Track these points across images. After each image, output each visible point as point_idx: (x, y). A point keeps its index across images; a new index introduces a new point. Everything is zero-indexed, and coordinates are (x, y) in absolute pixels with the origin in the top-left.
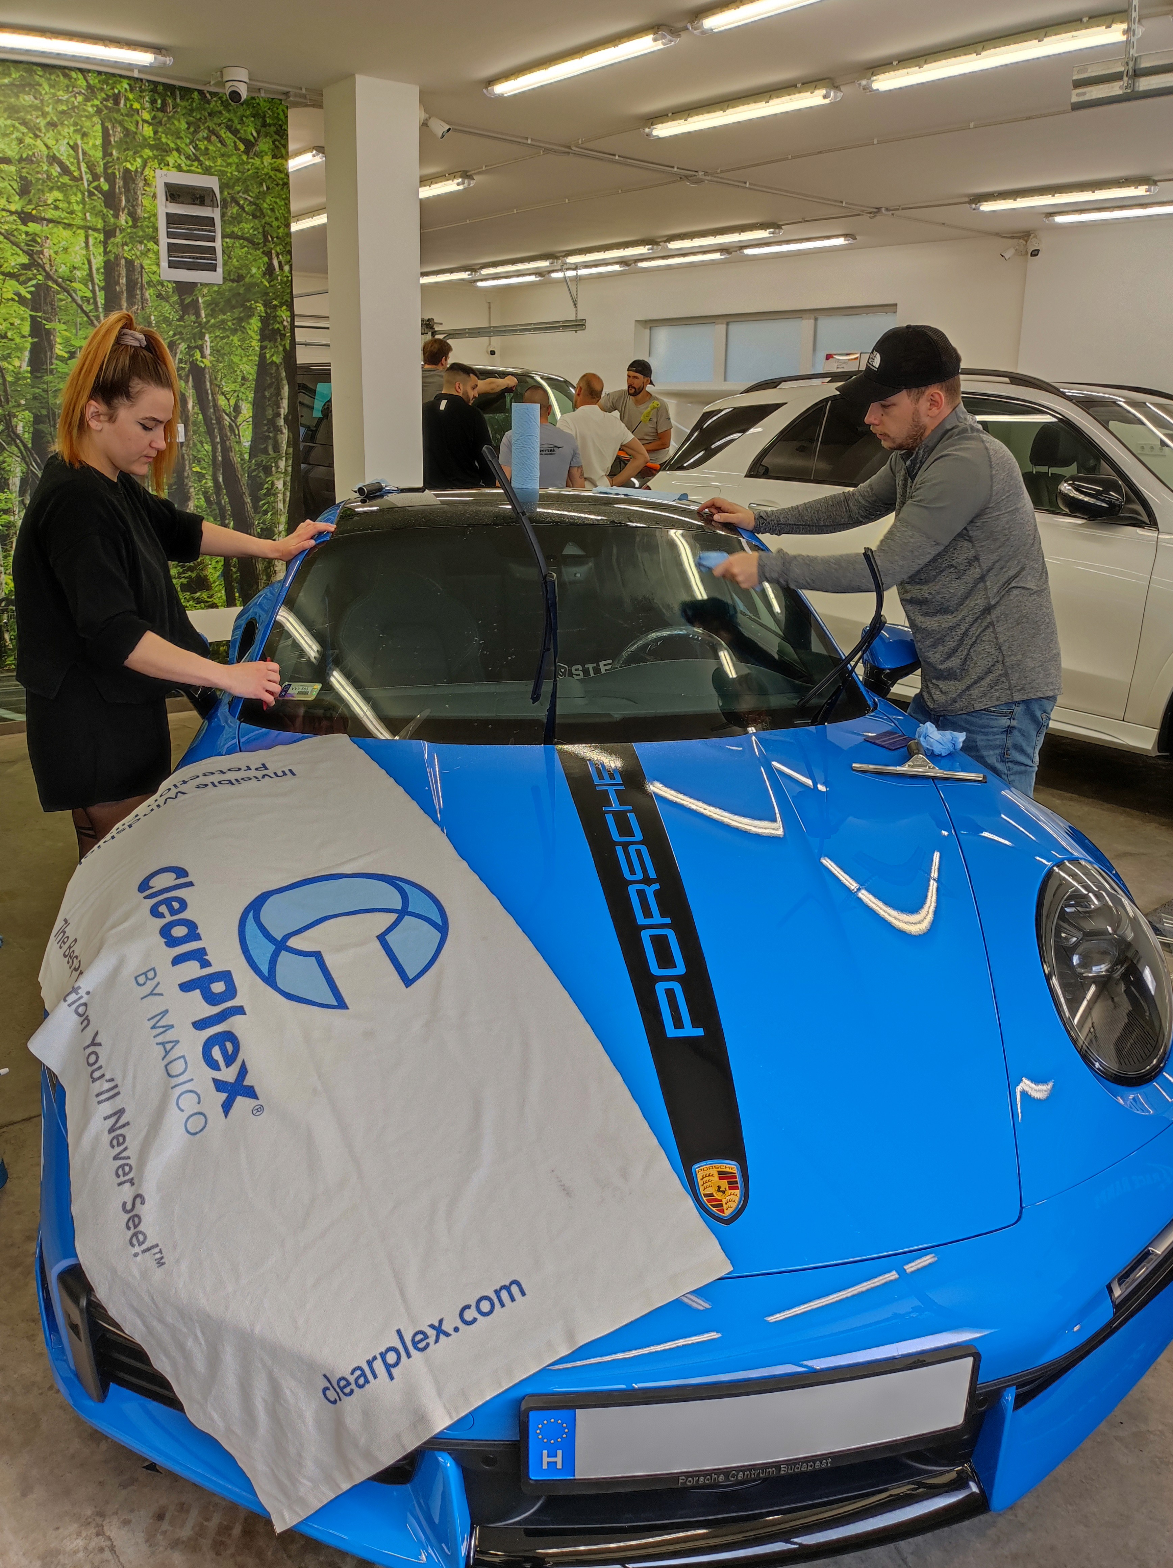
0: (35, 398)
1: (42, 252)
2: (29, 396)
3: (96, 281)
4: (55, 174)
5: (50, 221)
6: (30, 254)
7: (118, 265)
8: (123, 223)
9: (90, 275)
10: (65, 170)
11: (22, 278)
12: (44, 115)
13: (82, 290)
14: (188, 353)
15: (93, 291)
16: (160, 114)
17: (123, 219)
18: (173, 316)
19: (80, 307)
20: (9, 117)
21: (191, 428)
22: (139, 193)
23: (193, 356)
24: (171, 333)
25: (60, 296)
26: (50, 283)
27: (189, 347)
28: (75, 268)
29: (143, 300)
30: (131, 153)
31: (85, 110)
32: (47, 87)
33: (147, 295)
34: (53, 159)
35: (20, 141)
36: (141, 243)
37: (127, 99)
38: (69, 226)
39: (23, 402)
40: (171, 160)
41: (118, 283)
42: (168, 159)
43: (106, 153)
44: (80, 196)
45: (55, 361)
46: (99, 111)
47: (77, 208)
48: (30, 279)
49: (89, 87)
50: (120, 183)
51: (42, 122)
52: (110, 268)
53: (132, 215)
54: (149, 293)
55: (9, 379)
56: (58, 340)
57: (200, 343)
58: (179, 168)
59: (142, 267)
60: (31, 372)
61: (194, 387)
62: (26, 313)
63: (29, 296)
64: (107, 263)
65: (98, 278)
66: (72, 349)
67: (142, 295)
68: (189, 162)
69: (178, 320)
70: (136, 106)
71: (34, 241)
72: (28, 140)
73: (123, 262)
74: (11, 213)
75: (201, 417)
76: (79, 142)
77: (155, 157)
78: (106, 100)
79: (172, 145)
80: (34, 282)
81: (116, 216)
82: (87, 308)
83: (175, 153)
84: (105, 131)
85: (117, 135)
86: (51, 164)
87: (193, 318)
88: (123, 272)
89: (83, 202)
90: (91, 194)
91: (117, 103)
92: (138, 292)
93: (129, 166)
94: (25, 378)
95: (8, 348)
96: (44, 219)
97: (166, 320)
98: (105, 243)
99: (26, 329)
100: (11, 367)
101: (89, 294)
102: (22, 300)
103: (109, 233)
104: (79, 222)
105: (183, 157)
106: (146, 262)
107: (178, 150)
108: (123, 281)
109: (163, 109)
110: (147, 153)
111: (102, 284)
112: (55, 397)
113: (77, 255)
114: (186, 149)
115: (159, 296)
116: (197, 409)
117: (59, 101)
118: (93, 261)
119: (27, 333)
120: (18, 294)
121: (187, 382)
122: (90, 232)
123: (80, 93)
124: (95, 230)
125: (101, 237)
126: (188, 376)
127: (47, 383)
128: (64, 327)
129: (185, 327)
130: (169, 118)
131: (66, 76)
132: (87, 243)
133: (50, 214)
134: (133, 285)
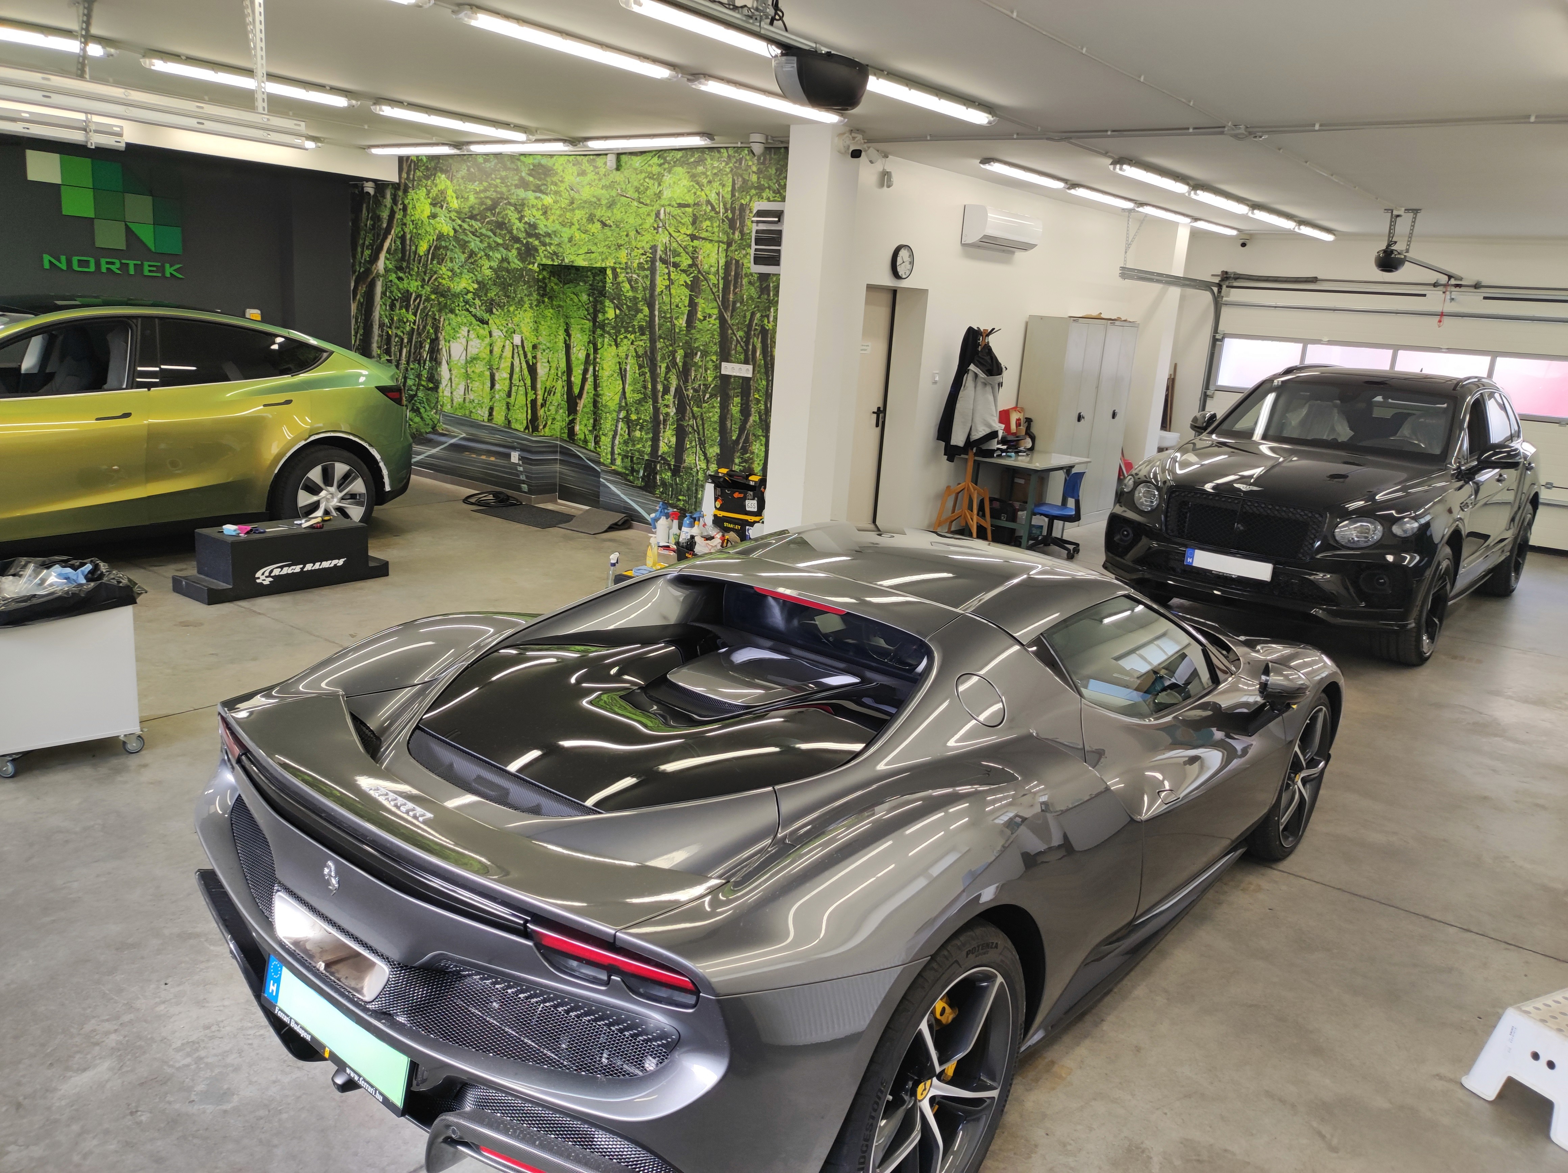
0: (686, 343)
1: (697, 257)
2: (684, 341)
3: (720, 274)
4: (708, 211)
5: (703, 239)
6: (693, 258)
7: (732, 264)
8: (737, 237)
9: (718, 270)
10: (713, 208)
11: (688, 273)
12: (707, 176)
13: (713, 279)
14: (760, 320)
15: (718, 280)
16: (762, 166)
17: (737, 235)
18: (755, 295)
19: (711, 289)
20: (692, 181)
21: (757, 369)
22: (746, 218)
23: (763, 321)
24: (753, 306)
25: (703, 283)
26: (700, 276)
27: (762, 316)
28: (711, 266)
29: (742, 285)
30: (744, 193)
31: (725, 171)
32: (709, 160)
33: (744, 282)
34: (709, 202)
35: (695, 194)
36: (744, 249)
37: (746, 160)
38: (711, 241)
39: (681, 344)
40: (764, 195)
41: (730, 275)
42: (763, 194)
43: (733, 195)
44: (718, 222)
45: (697, 322)
46: (731, 171)
47: (716, 230)
48: (691, 273)
49: (729, 156)
50: (737, 212)
51: (705, 181)
52: (727, 265)
53: (742, 233)
54: (745, 281)
55: (677, 330)
56: (700, 309)
57: (768, 313)
58: (768, 200)
59: (743, 264)
60: (687, 327)
61: (762, 342)
62: (687, 292)
63: (690, 283)
64: (726, 262)
65: (721, 271)
66: (705, 315)
67: (741, 282)
68: (774, 195)
69: (758, 298)
70: (750, 163)
71: (695, 251)
72: (698, 193)
73: (734, 261)
74: (688, 235)
75: (763, 362)
76: (721, 191)
77: (757, 194)
78: (735, 163)
79: (766, 185)
80: (693, 275)
81: (734, 233)
82: (715, 290)
83: (767, 190)
84: (734, 181)
85: (739, 183)
86: (707, 205)
87: (766, 297)
88: (734, 268)
89: (719, 226)
90: (723, 221)
91: (741, 164)
92: (739, 280)
93: (743, 201)
94: (683, 330)
95: (679, 313)
96: (701, 238)
97: (751, 298)
98: (727, 250)
99: (687, 303)
100: (678, 324)
101: (716, 282)
102: (687, 286)
103: (729, 244)
104: (716, 239)
105: (771, 192)
106: (745, 261)
107: (769, 188)
108: (733, 273)
109: (763, 163)
110: (753, 192)
111: (723, 276)
112: (695, 343)
113: (713, 260)
114: (774, 186)
115: (750, 283)
116: (761, 357)
117: (714, 167)
118: (720, 262)
119: (687, 305)
120: (685, 282)
121: (758, 339)
122: (721, 244)
123: (724, 161)
124: (723, 243)
125: (725, 246)
126: (758, 335)
127: (691, 334)
128: (703, 301)
129: (760, 302)
130: (767, 168)
131: (719, 152)
132: (718, 251)
133: (704, 234)
134: (737, 276)
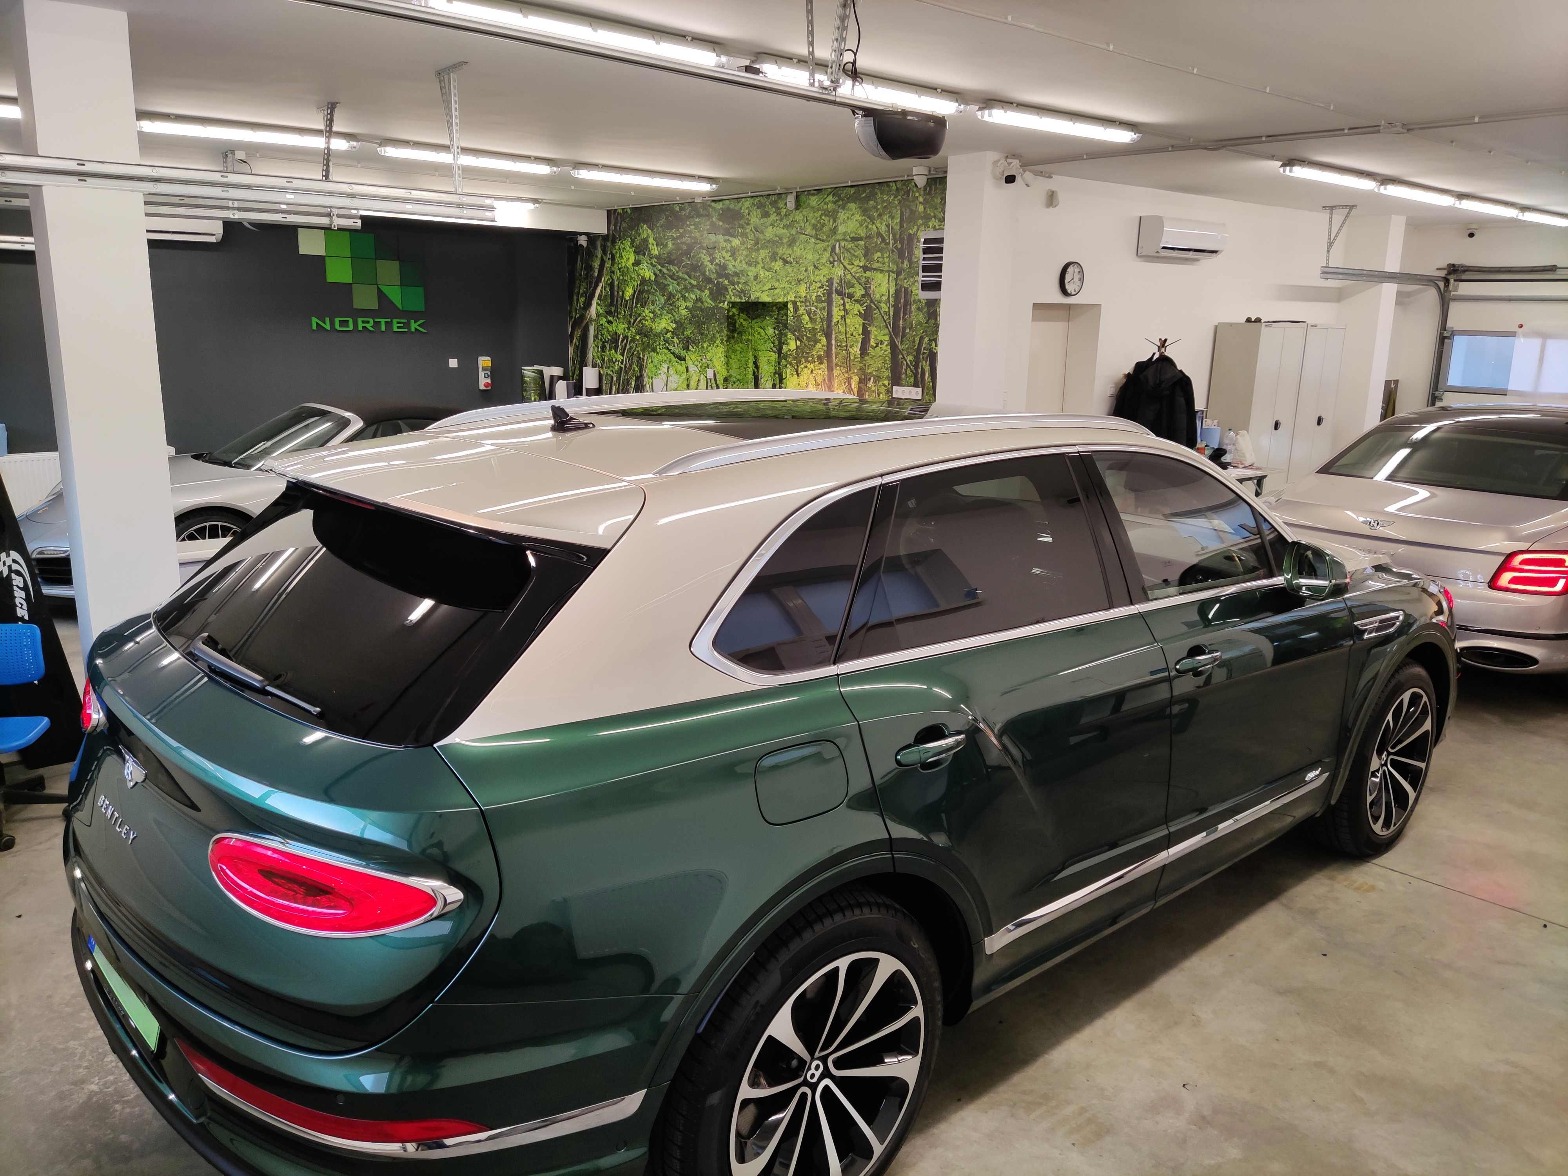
0: (860, 369)
1: (870, 287)
2: (858, 368)
3: (891, 302)
4: (879, 243)
5: (875, 269)
6: (866, 289)
7: (901, 292)
8: (905, 266)
9: (889, 298)
10: (883, 240)
11: (862, 302)
12: (877, 210)
13: (884, 307)
14: (928, 344)
15: (889, 308)
16: (928, 196)
17: (906, 265)
18: (923, 321)
19: (883, 317)
20: (863, 216)
21: (926, 391)
22: (914, 247)
23: (931, 345)
24: (922, 331)
25: (875, 312)
26: (872, 305)
27: (929, 340)
28: (883, 295)
29: (911, 312)
30: (912, 224)
31: (894, 203)
32: (879, 194)
33: (913, 309)
34: (879, 234)
35: (867, 227)
36: (912, 277)
37: (913, 192)
38: (882, 271)
39: (856, 371)
40: (931, 224)
41: (900, 302)
42: (929, 223)
43: (901, 226)
44: (888, 253)
45: (870, 349)
46: (900, 203)
47: (886, 260)
48: (864, 303)
49: (897, 189)
50: (906, 242)
51: (876, 214)
52: (897, 292)
53: (910, 261)
54: (914, 307)
55: (852, 358)
56: (873, 337)
57: (935, 337)
58: (935, 228)
59: (912, 292)
60: (860, 354)
61: (930, 365)
62: (861, 321)
63: (863, 312)
64: (896, 290)
65: (892, 299)
66: (877, 342)
67: (910, 308)
68: (939, 223)
69: (926, 323)
70: (917, 195)
71: (868, 281)
72: (870, 226)
73: (903, 289)
74: (861, 267)
75: (931, 384)
76: (890, 222)
77: (923, 224)
78: (903, 195)
79: (932, 214)
80: (865, 304)
81: (903, 263)
82: (886, 317)
83: (933, 219)
84: (902, 213)
85: (907, 214)
86: (878, 238)
87: (933, 321)
88: (903, 296)
89: (889, 257)
90: (893, 251)
91: (908, 196)
92: (909, 307)
93: (911, 231)
94: (858, 358)
95: (853, 341)
96: (873, 269)
97: (920, 324)
98: (896, 279)
99: (860, 331)
100: (853, 352)
101: (887, 310)
102: (860, 315)
103: (898, 273)
104: (886, 269)
105: (937, 221)
106: (914, 288)
107: (935, 217)
108: (902, 301)
109: (929, 194)
110: (920, 221)
111: (893, 304)
112: (868, 369)
113: (884, 289)
114: (939, 215)
115: (918, 309)
116: (929, 380)
117: (884, 201)
118: (891, 290)
119: (860, 333)
120: (859, 311)
121: (926, 362)
122: (891, 273)
123: (893, 194)
124: (893, 272)
125: (895, 276)
126: (927, 358)
127: (866, 361)
128: (875, 329)
129: (928, 327)
130: (932, 198)
131: (888, 186)
132: (889, 280)
133: (876, 265)
134: (907, 303)
